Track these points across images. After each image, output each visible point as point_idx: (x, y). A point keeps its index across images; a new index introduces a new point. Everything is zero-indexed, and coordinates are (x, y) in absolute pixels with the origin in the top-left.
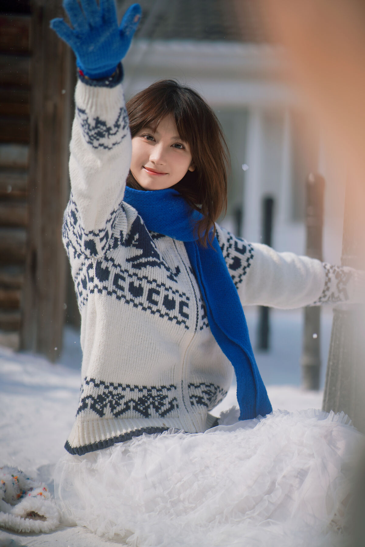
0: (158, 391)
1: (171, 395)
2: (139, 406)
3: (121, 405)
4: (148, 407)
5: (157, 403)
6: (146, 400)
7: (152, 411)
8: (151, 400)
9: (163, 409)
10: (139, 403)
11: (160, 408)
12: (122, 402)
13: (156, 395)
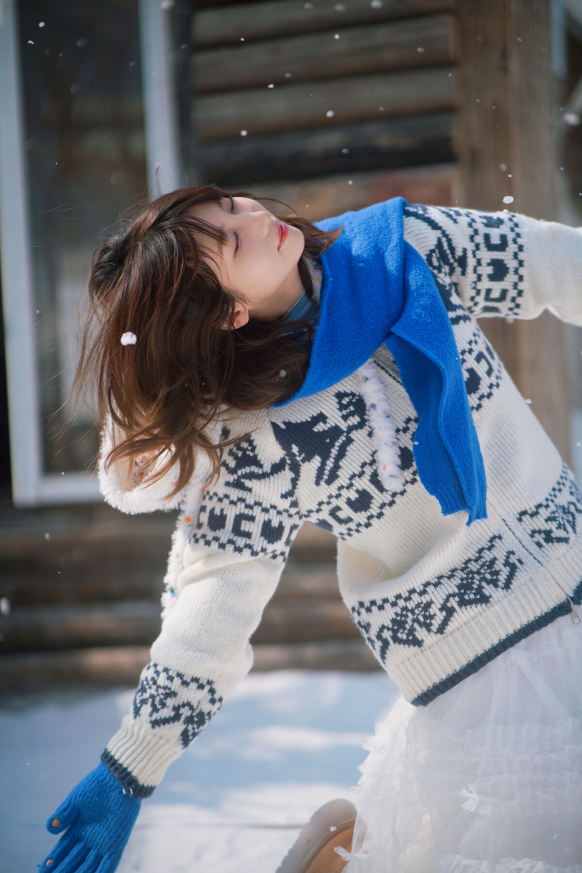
0: (476, 561)
1: (499, 553)
2: (467, 595)
3: (435, 615)
4: (480, 587)
5: (488, 576)
6: (470, 581)
7: (488, 590)
8: (477, 577)
9: (502, 577)
10: (462, 591)
11: (498, 580)
12: (434, 609)
13: (478, 567)
